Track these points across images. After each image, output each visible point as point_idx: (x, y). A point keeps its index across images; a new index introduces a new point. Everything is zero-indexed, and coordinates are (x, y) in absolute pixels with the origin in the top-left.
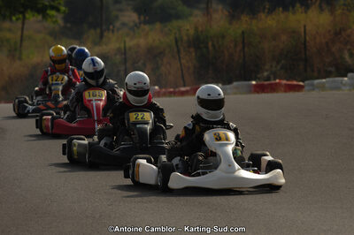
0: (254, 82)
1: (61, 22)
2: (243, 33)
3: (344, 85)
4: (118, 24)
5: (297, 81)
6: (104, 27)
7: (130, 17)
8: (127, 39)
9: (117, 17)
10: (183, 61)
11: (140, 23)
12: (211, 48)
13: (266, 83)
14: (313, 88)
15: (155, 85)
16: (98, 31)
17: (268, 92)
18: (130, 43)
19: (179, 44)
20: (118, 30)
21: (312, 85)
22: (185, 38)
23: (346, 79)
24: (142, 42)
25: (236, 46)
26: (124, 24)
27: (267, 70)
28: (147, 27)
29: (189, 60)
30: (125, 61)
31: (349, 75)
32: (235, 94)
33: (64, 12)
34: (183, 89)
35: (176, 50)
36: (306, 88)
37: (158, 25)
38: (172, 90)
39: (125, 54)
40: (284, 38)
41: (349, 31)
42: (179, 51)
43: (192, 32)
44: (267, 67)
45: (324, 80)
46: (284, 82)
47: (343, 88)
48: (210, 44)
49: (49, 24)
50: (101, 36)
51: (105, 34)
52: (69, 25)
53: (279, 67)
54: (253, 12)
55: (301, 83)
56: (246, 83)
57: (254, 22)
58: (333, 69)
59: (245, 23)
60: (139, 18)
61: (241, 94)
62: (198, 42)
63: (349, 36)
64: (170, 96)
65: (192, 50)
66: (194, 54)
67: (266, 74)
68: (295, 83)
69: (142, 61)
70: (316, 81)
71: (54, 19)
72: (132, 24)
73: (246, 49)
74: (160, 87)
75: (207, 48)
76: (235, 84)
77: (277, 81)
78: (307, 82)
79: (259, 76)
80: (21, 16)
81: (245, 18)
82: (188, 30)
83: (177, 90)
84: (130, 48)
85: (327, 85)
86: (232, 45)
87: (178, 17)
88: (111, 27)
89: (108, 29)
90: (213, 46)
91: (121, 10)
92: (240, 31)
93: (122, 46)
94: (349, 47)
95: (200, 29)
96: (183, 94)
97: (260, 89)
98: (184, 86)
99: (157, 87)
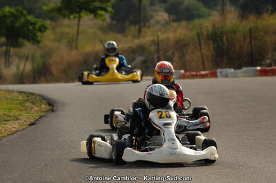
0: (259, 68)
1: (108, 20)
2: (250, 29)
4: (152, 22)
6: (142, 24)
7: (162, 16)
8: (160, 34)
9: (152, 16)
10: (203, 51)
11: (170, 21)
13: (269, 68)
15: (181, 69)
16: (137, 27)
17: (270, 76)
18: (162, 37)
19: (200, 37)
20: (153, 26)
22: (205, 33)
24: (171, 36)
25: (245, 39)
26: (158, 22)
27: (269, 59)
28: (175, 24)
29: (208, 50)
30: (158, 50)
32: (244, 77)
33: (111, 12)
34: (203, 73)
35: (198, 42)
37: (184, 23)
38: (194, 73)
39: (158, 45)
42: (200, 44)
43: (210, 28)
44: (269, 56)
48: (225, 38)
49: (99, 22)
50: (140, 31)
51: (143, 29)
52: (114, 22)
54: (259, 13)
56: (253, 68)
57: (259, 21)
59: (252, 21)
60: (169, 17)
61: (249, 76)
62: (215, 37)
64: (193, 78)
65: (211, 42)
66: (212, 46)
67: (268, 61)
69: (171, 51)
71: (103, 18)
72: (163, 22)
73: (253, 42)
74: (185, 71)
75: (222, 40)
76: (244, 69)
79: (263, 63)
80: (77, 15)
81: (252, 18)
82: (207, 27)
83: (198, 73)
84: (162, 41)
87: (200, 16)
88: (147, 24)
89: (145, 25)
90: (227, 39)
91: (155, 11)
92: (248, 28)
93: (156, 39)
95: (217, 26)
96: (203, 76)
97: (264, 73)
98: (204, 70)
99: (182, 71)
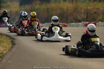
3: (80, 25)
5: (65, 23)
14: (70, 26)
21: (70, 25)
23: (80, 23)
31: (82, 22)
36: (68, 26)
40: (58, 10)
41: (78, 9)
45: (73, 24)
46: (61, 23)
47: (80, 26)
55: (66, 24)
58: (74, 20)
63: (79, 10)
70: (71, 24)
78: (68, 24)
85: (75, 25)
86: (43, 12)
94: (78, 14)
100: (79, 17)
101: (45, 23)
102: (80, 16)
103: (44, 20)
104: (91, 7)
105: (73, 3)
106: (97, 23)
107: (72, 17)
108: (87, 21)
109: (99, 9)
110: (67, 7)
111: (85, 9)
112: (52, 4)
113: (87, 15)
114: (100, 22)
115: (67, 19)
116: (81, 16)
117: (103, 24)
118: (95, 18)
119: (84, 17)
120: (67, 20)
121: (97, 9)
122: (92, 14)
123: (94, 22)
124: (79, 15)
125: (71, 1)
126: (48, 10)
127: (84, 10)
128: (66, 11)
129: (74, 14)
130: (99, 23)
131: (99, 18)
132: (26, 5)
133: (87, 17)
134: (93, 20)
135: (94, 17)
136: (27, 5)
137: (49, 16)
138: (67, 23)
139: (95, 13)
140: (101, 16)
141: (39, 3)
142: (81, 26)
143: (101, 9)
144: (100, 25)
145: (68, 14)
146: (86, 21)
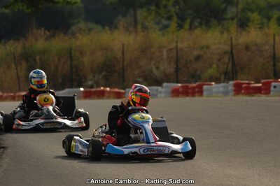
3: (160, 93)
12: (38, 61)
23: (160, 88)
31: (165, 84)
40: (99, 54)
41: (153, 50)
46: (108, 89)
47: (159, 95)
48: (38, 58)
53: (100, 77)
55: (122, 91)
62: (27, 57)
63: (153, 53)
65: (24, 62)
68: (117, 90)
75: (35, 60)
77: (102, 88)
78: (127, 90)
86: (56, 59)
90: (40, 59)
100: (154, 70)
101: (63, 89)
102: (158, 68)
103: (60, 80)
104: (185, 44)
105: (136, 32)
106: (205, 87)
107: (136, 72)
108: (178, 83)
109: (208, 47)
110: (123, 45)
111: (171, 50)
112: (80, 37)
113: (177, 64)
114: (213, 83)
115: (123, 76)
116: (162, 68)
117: (221, 89)
118: (198, 73)
119: (167, 71)
120: (124, 81)
121: (202, 48)
122: (190, 61)
123: (197, 83)
124: (155, 64)
125: (131, 29)
126: (71, 53)
127: (167, 51)
128: (120, 54)
129: (143, 63)
130: (211, 85)
131: (210, 71)
132: (9, 40)
133: (177, 69)
134: (193, 77)
135: (196, 71)
136: (12, 41)
137: (74, 69)
138: (124, 89)
139: (198, 58)
140: (215, 66)
141: (44, 33)
142: (163, 95)
143: (214, 47)
144: (214, 90)
145: (125, 63)
146: (174, 82)
